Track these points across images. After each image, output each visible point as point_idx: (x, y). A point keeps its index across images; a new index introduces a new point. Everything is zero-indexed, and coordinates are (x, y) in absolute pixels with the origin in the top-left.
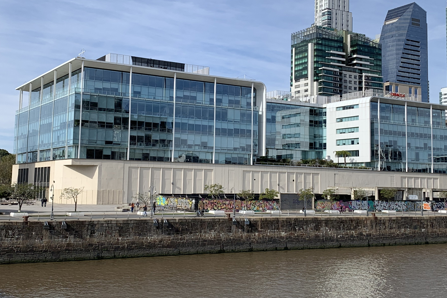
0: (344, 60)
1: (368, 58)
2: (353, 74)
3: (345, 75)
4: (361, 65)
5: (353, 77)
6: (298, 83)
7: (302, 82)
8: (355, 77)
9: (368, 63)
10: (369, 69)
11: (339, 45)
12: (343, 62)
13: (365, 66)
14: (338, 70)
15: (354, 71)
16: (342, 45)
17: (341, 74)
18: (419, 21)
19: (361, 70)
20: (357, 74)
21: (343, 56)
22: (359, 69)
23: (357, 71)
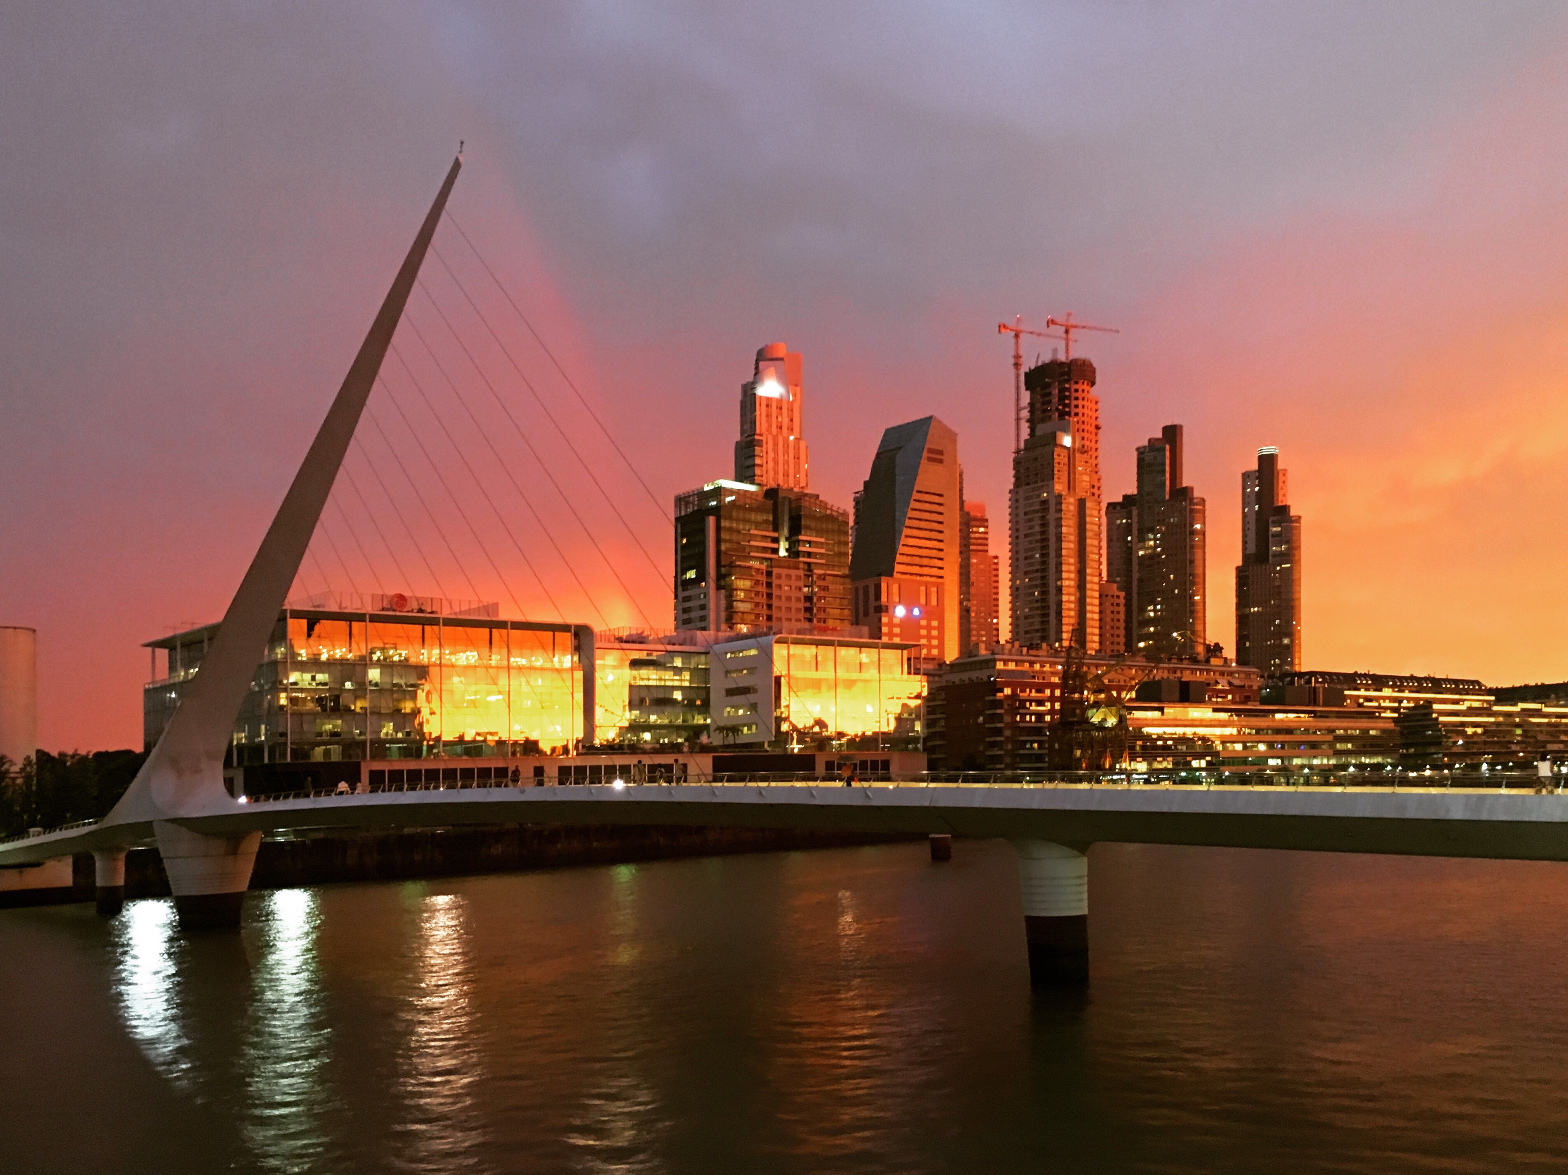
1: (822, 540)
2: (793, 573)
3: (779, 577)
4: (809, 554)
5: (793, 578)
6: (687, 593)
7: (695, 590)
9: (823, 551)
10: (823, 561)
11: (765, 518)
13: (816, 555)
14: (763, 567)
16: (771, 518)
17: (769, 574)
18: (941, 453)
19: (809, 564)
20: (801, 573)
21: (774, 540)
22: (805, 563)
23: (801, 566)
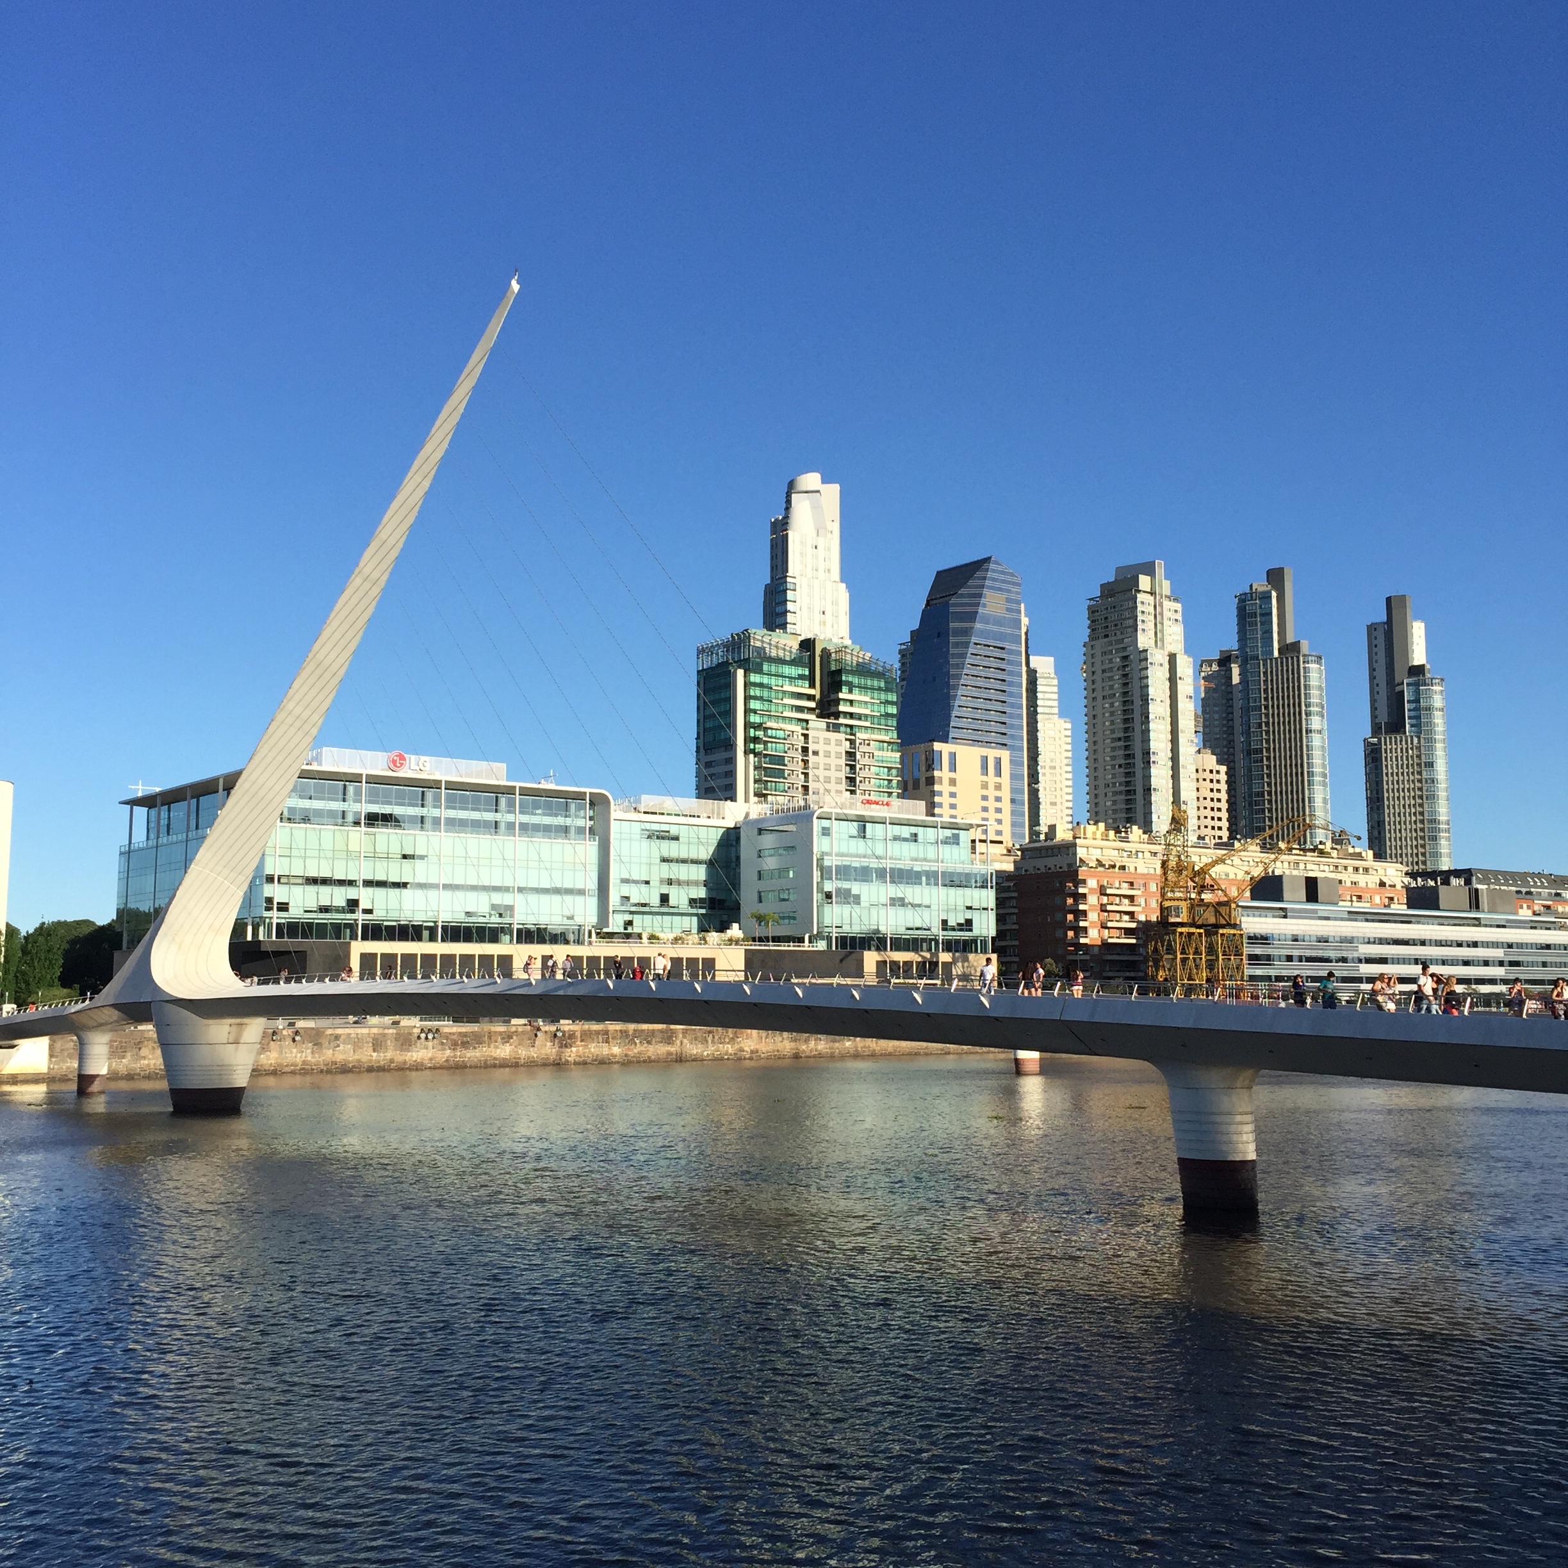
0: (812, 705)
1: (867, 699)
2: (833, 736)
3: (816, 739)
4: (851, 715)
5: (833, 743)
6: (710, 758)
7: (721, 755)
8: (839, 743)
9: (867, 712)
10: (868, 725)
11: (800, 672)
12: (810, 710)
13: (859, 717)
14: (798, 729)
15: (836, 728)
16: (807, 673)
17: (805, 737)
19: (851, 727)
20: (842, 736)
21: (810, 698)
22: (846, 726)
23: (843, 729)
